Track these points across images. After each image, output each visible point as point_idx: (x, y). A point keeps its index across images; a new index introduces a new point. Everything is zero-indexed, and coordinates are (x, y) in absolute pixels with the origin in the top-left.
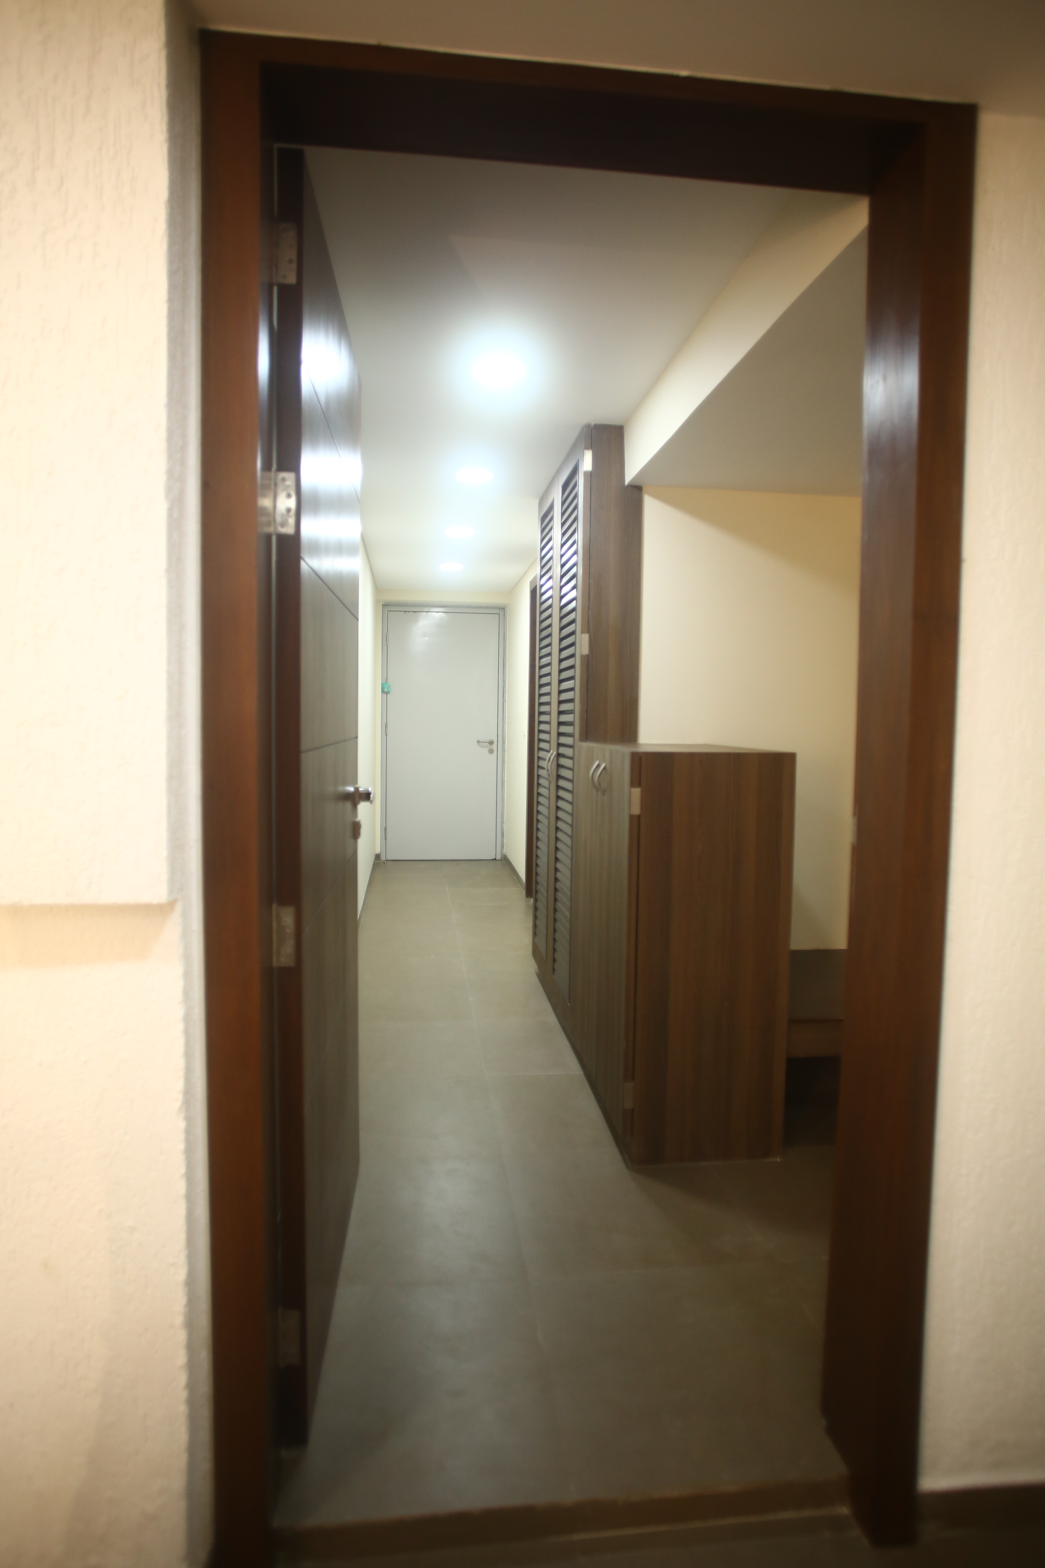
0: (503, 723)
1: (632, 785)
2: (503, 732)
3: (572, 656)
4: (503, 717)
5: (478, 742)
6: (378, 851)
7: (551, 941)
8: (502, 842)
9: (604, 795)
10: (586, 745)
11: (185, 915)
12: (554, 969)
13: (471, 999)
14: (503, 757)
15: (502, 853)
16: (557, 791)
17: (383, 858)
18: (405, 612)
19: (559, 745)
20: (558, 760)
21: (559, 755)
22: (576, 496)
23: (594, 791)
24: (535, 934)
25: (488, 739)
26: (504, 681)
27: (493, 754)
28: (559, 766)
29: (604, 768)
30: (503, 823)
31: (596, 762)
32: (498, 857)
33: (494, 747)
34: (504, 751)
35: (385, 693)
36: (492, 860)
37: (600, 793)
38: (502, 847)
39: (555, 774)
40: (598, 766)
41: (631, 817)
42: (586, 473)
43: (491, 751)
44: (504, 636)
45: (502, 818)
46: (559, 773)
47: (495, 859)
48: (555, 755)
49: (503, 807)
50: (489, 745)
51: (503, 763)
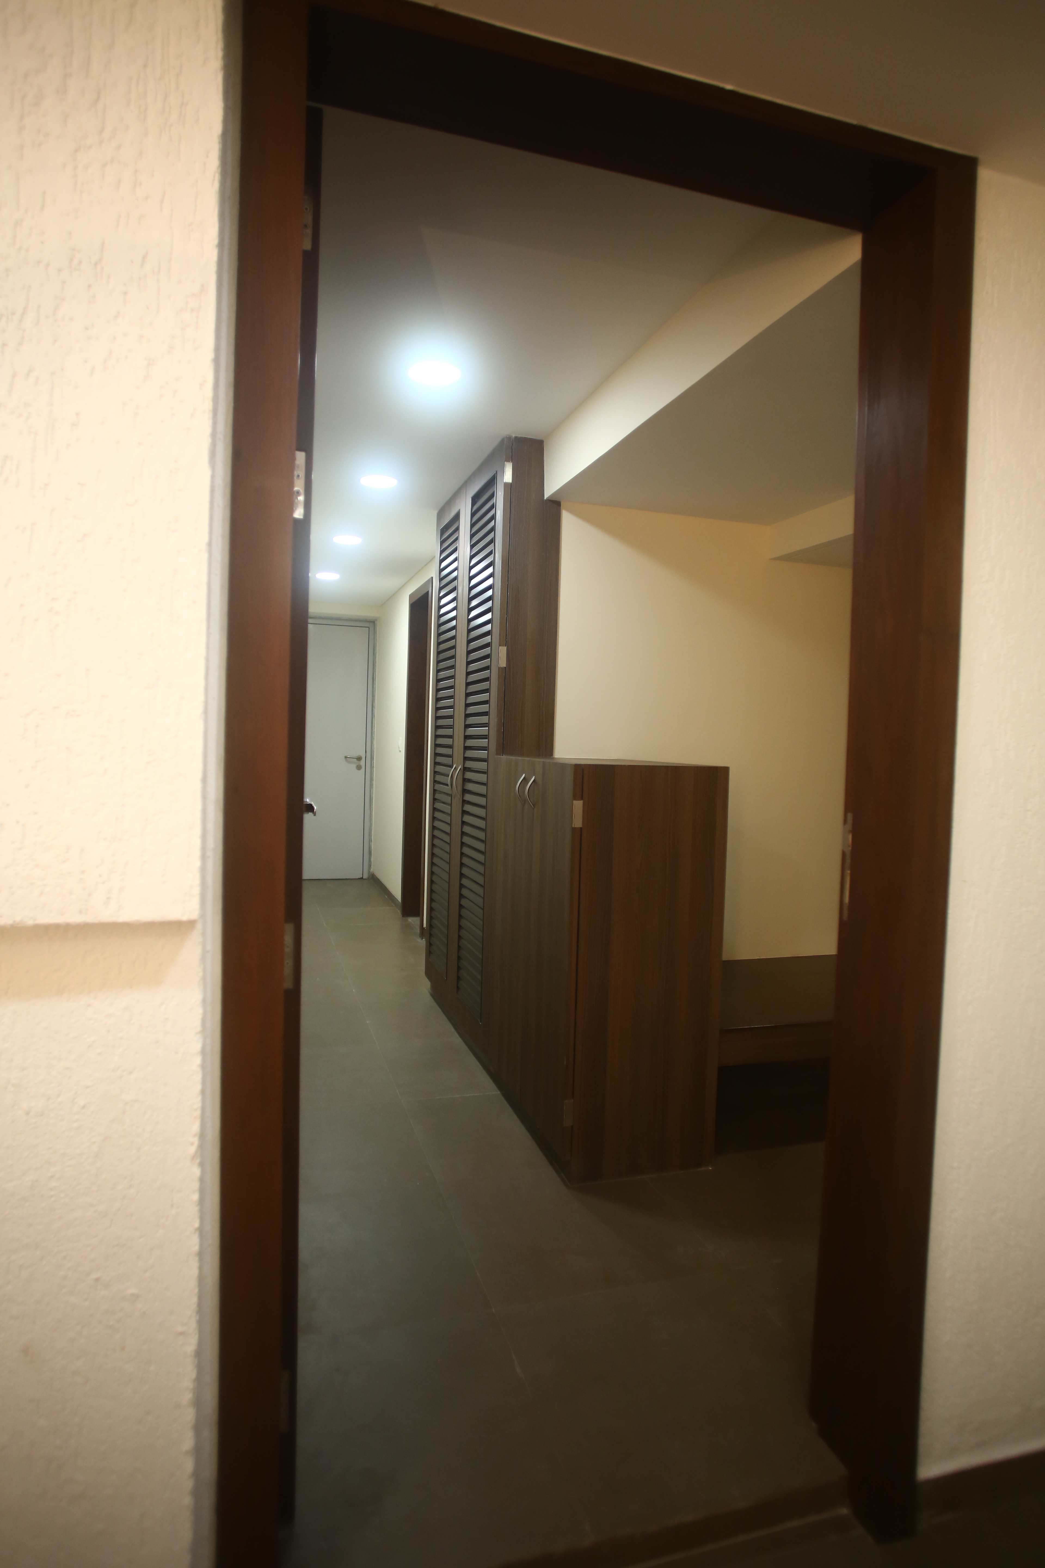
0: (372, 738)
1: (575, 798)
2: (371, 748)
3: (487, 668)
4: (372, 732)
5: (346, 757)
7: (454, 959)
8: (370, 861)
9: (533, 808)
10: (504, 758)
11: (204, 934)
12: (458, 988)
13: (368, 1022)
14: (372, 773)
15: (369, 871)
16: (463, 806)
19: (466, 759)
20: (464, 774)
21: (465, 769)
22: (493, 507)
23: (523, 805)
24: (429, 953)
25: (356, 754)
26: (373, 696)
27: (361, 770)
28: (467, 780)
29: (534, 781)
30: (370, 841)
31: (522, 775)
32: (366, 876)
33: (362, 763)
34: (372, 767)
36: (359, 879)
37: (526, 806)
38: (370, 866)
39: (460, 788)
40: (525, 780)
41: (573, 830)
42: (506, 484)
43: (359, 768)
44: (374, 650)
45: (370, 835)
46: (466, 788)
47: (362, 878)
48: (460, 769)
49: (371, 824)
50: (357, 761)
51: (371, 779)
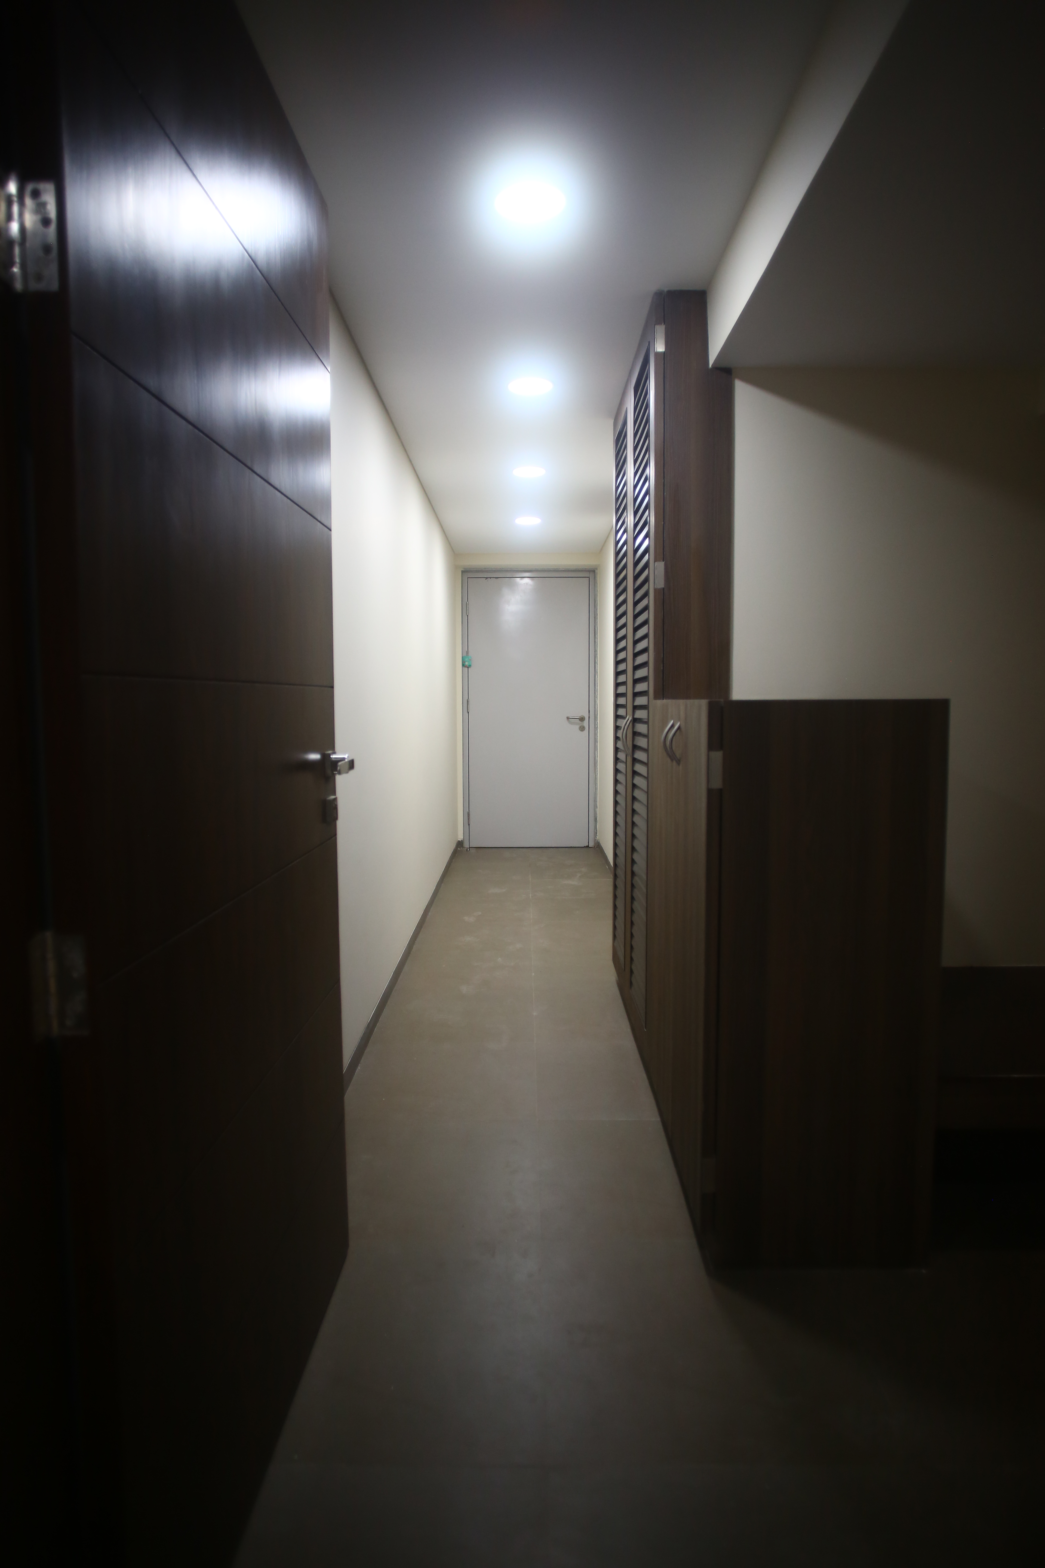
0: (595, 697)
1: (711, 747)
2: (595, 707)
3: (646, 594)
4: (595, 690)
5: (568, 718)
6: (460, 837)
7: (628, 948)
8: (595, 829)
9: (679, 764)
13: (535, 1014)
14: (595, 734)
15: (595, 840)
16: (633, 765)
17: (466, 845)
18: (487, 578)
19: (634, 708)
20: (633, 727)
21: (635, 721)
22: (648, 389)
23: (669, 760)
24: (615, 937)
25: (578, 715)
26: (595, 651)
27: (584, 732)
28: (635, 734)
29: (679, 728)
30: (595, 807)
31: (670, 722)
32: (593, 844)
33: (586, 723)
34: (596, 728)
35: (466, 667)
36: (585, 847)
37: (674, 762)
38: (595, 833)
40: (673, 726)
41: (710, 792)
42: (657, 354)
43: (582, 729)
44: (595, 601)
45: (595, 801)
46: (635, 743)
47: (588, 847)
48: (631, 721)
49: (596, 789)
50: (580, 722)
51: (596, 741)
